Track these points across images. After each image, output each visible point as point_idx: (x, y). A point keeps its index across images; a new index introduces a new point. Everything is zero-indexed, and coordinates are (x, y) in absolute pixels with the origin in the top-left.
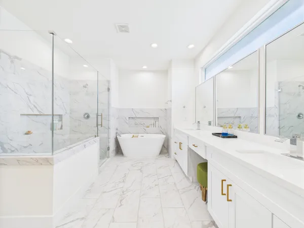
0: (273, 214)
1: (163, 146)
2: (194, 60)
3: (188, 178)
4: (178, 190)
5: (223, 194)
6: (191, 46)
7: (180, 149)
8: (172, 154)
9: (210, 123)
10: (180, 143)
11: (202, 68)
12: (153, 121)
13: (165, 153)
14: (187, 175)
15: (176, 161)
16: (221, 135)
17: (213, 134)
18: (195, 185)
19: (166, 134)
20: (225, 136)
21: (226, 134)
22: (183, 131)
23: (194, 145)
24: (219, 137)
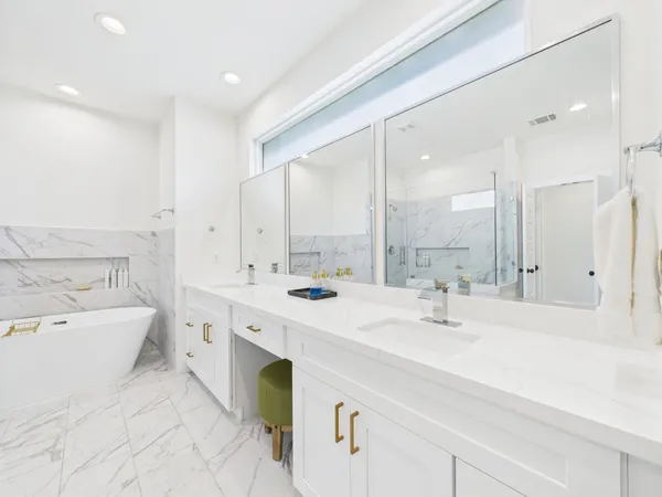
0: (454, 458)
1: (148, 340)
2: (236, 119)
3: (230, 415)
4: (207, 463)
5: (339, 439)
6: (232, 78)
7: (207, 340)
8: (179, 357)
9: (275, 268)
10: (207, 327)
11: (255, 140)
12: (105, 271)
13: (154, 360)
14: (227, 407)
15: (191, 373)
16: (308, 293)
17: (290, 293)
18: (250, 428)
19: (156, 303)
20: (316, 294)
21: (319, 290)
22: (213, 291)
23: (250, 328)
24: (305, 297)
